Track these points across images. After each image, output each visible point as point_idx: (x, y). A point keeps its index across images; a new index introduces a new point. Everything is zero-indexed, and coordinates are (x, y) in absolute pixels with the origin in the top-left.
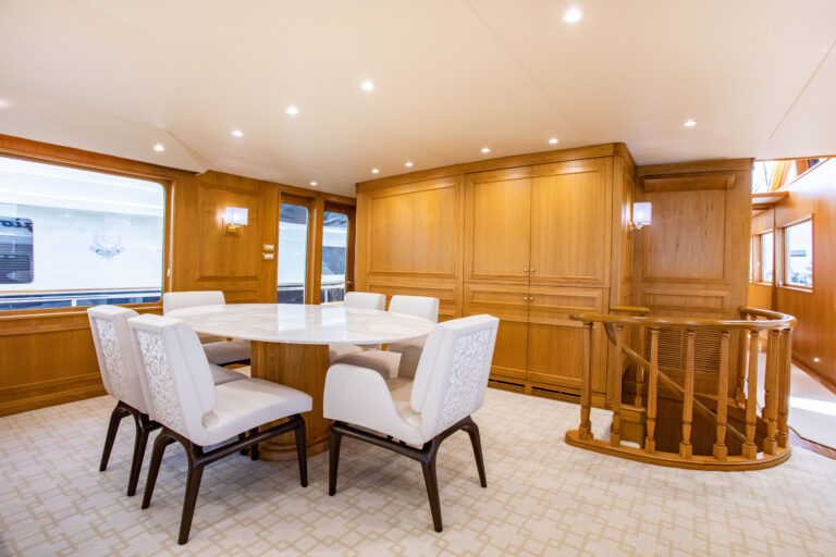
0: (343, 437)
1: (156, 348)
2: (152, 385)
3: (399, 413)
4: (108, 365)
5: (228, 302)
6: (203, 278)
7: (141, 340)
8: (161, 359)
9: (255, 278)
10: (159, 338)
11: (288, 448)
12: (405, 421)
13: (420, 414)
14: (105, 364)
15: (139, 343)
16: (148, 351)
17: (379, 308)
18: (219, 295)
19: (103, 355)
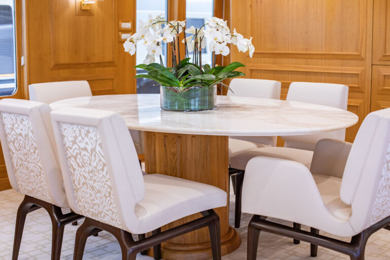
0: (262, 233)
1: (86, 139)
2: (76, 176)
3: (328, 206)
4: (15, 160)
5: (95, 93)
6: (58, 66)
7: (65, 133)
8: (93, 150)
9: (111, 64)
10: (91, 130)
11: (191, 248)
12: (333, 214)
13: (349, 206)
14: (11, 158)
15: (63, 136)
16: (74, 142)
17: (274, 97)
18: (84, 85)
19: (9, 150)
